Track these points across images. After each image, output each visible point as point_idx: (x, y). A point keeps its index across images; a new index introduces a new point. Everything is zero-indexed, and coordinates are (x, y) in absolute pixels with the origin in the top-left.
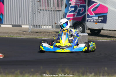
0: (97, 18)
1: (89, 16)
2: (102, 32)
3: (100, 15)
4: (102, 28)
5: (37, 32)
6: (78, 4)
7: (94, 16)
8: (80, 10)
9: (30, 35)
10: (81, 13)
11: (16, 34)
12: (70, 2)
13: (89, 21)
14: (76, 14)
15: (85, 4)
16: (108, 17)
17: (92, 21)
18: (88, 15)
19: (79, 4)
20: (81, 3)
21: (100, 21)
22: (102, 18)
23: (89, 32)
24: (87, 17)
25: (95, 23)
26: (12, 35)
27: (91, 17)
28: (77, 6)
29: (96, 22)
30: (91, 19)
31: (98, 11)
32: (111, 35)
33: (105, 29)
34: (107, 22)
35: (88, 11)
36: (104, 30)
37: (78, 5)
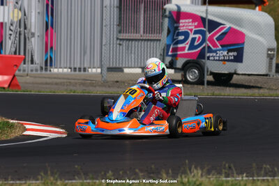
0: (225, 53)
1: (210, 50)
2: (235, 79)
3: (232, 48)
4: (235, 71)
5: (117, 82)
6: (190, 28)
7: (219, 50)
8: (194, 40)
9: (105, 86)
10: (196, 44)
11: (80, 85)
12: (175, 25)
13: (211, 58)
14: (187, 46)
15: (203, 29)
16: (245, 50)
17: (218, 58)
18: (209, 47)
19: (193, 27)
20: (196, 27)
21: (231, 58)
22: (235, 54)
23: (211, 78)
24: (208, 52)
25: (222, 62)
26: (72, 88)
27: (215, 51)
28: (189, 31)
29: (224, 60)
30: (215, 54)
31: (226, 40)
32: (252, 84)
33: (241, 73)
34: (244, 60)
35: (208, 40)
36: (239, 74)
37: (191, 30)
